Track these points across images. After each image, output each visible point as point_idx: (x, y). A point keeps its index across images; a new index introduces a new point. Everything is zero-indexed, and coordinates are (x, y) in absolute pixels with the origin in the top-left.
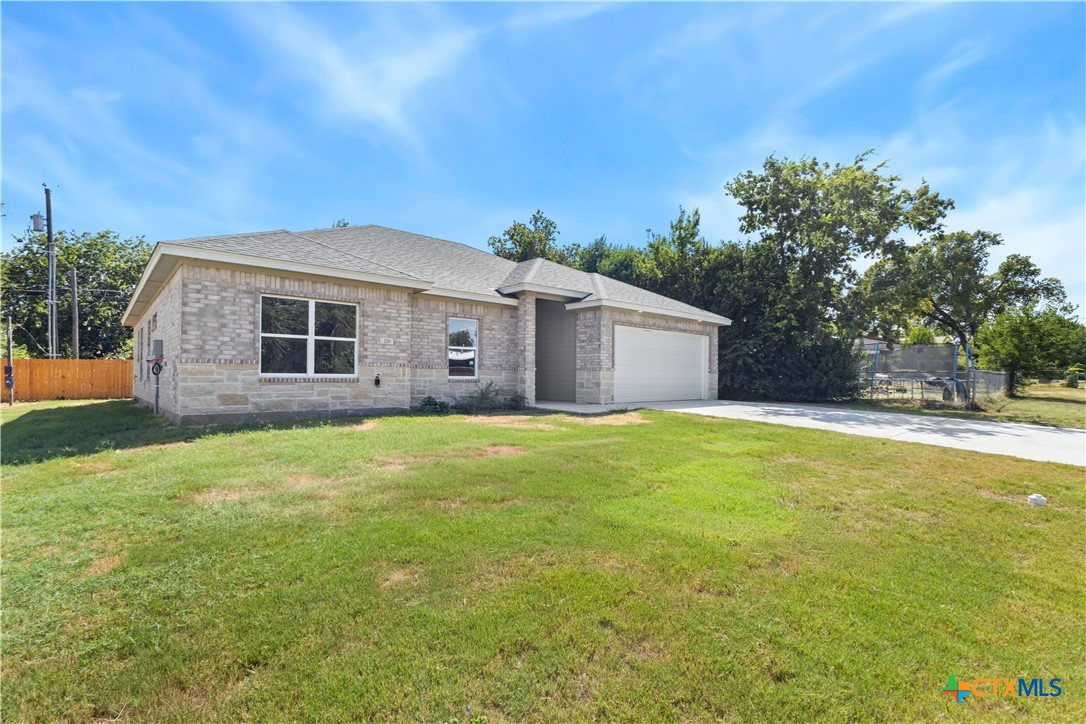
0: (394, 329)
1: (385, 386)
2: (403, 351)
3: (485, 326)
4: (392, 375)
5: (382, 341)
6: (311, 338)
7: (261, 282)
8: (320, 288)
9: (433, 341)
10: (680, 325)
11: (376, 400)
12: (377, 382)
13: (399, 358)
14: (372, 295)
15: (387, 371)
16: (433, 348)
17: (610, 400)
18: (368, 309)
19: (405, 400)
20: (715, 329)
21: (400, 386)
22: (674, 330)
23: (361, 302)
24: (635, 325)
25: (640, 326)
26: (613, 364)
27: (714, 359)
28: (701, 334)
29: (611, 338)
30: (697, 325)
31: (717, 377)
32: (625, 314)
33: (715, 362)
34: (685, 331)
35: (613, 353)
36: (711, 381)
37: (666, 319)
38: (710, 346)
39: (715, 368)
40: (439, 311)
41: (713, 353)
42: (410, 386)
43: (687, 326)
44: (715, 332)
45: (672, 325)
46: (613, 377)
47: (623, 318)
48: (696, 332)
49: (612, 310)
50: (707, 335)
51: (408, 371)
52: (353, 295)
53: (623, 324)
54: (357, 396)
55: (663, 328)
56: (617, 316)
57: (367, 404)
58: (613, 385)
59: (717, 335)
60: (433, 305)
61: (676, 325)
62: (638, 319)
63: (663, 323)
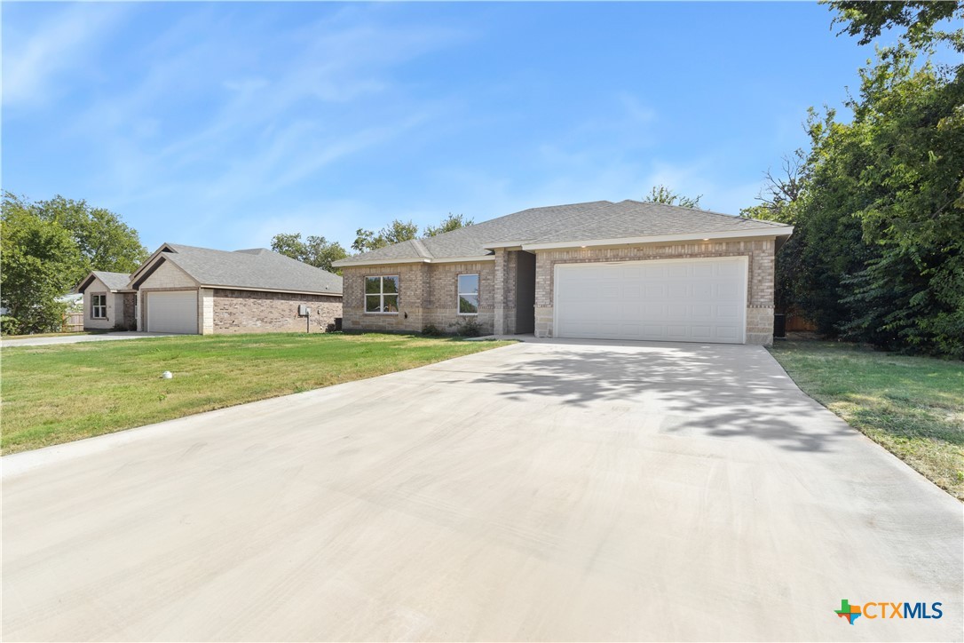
0: (414, 286)
1: (411, 319)
2: (418, 299)
3: (482, 277)
4: (412, 312)
5: (408, 294)
6: (382, 295)
7: (363, 271)
8: (383, 270)
9: (447, 291)
10: (667, 251)
11: (406, 326)
12: (406, 316)
13: (416, 303)
14: (404, 269)
15: (410, 310)
16: (447, 295)
17: (547, 334)
18: (402, 277)
19: (419, 327)
20: (764, 244)
21: (417, 319)
22: (655, 257)
23: (399, 274)
24: (583, 261)
25: (590, 261)
26: (551, 301)
27: (761, 287)
28: (720, 255)
29: (549, 277)
30: (710, 246)
31: (771, 312)
32: (568, 252)
33: (762, 291)
34: (680, 256)
35: (552, 290)
36: (751, 318)
37: (638, 247)
38: (751, 270)
39: (762, 300)
40: (451, 272)
41: (760, 278)
42: (423, 319)
43: (686, 250)
44: (764, 248)
45: (651, 252)
46: (551, 313)
47: (565, 256)
48: (707, 254)
49: (549, 251)
50: (741, 254)
51: (421, 310)
52: (395, 271)
53: (565, 262)
54: (397, 323)
55: (632, 259)
56: (557, 256)
57: (402, 328)
58: (551, 320)
59: (773, 251)
60: (447, 268)
61: (661, 251)
62: (589, 254)
63: (634, 252)
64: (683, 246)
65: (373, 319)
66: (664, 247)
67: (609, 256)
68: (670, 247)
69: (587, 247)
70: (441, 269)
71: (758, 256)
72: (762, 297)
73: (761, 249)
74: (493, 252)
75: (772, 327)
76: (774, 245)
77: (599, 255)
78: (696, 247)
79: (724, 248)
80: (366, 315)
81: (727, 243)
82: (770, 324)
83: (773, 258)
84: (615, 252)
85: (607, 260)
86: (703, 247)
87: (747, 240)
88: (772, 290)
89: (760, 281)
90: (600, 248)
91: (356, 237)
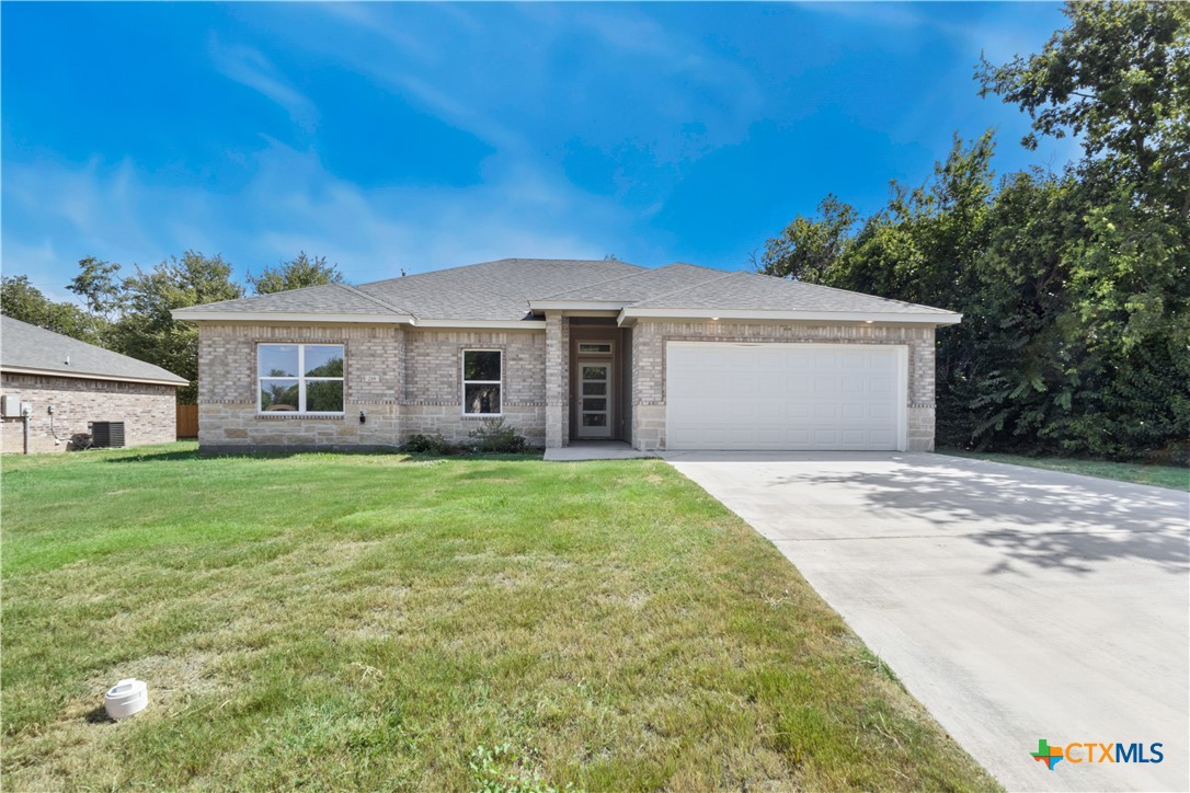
0: (380, 366)
1: (372, 423)
2: (390, 388)
3: (509, 356)
4: (377, 412)
5: (367, 378)
6: (302, 380)
7: (256, 333)
8: (306, 333)
9: (442, 376)
10: (821, 332)
11: (362, 437)
12: (362, 419)
13: (384, 395)
14: (356, 334)
15: (374, 408)
16: (443, 383)
17: (658, 445)
18: (352, 348)
19: (393, 437)
20: (925, 332)
21: (387, 422)
22: (807, 340)
23: (345, 342)
24: (711, 339)
25: (721, 339)
26: (664, 396)
27: (922, 383)
28: (881, 343)
29: (659, 360)
30: (869, 330)
31: (932, 412)
32: (688, 325)
33: (924, 387)
34: (836, 340)
35: (664, 380)
36: (914, 419)
37: (786, 324)
38: (912, 361)
39: (924, 399)
40: (449, 345)
41: (921, 372)
42: (401, 425)
43: (843, 333)
44: (925, 337)
45: (802, 332)
46: (663, 414)
47: (684, 330)
48: (867, 341)
49: (659, 321)
50: (902, 342)
51: (396, 408)
52: (336, 337)
53: (685, 338)
54: (341, 433)
55: (778, 340)
56: (672, 329)
57: (353, 440)
58: (664, 425)
59: (933, 341)
60: (441, 337)
61: (813, 332)
62: (719, 330)
63: (779, 332)
64: (839, 328)
65: (282, 426)
66: (817, 327)
67: (746, 333)
68: (824, 327)
69: (721, 319)
70: (428, 338)
71: (919, 346)
72: (924, 395)
73: (922, 338)
74: (539, 316)
75: (933, 430)
76: (934, 335)
77: (734, 331)
78: (854, 331)
79: (884, 334)
80: (264, 418)
81: (888, 329)
82: (931, 427)
83: (934, 349)
84: (755, 330)
85: (745, 339)
86: (862, 330)
87: (908, 326)
88: (933, 387)
89: (921, 376)
90: (735, 322)
91: (80, 271)
